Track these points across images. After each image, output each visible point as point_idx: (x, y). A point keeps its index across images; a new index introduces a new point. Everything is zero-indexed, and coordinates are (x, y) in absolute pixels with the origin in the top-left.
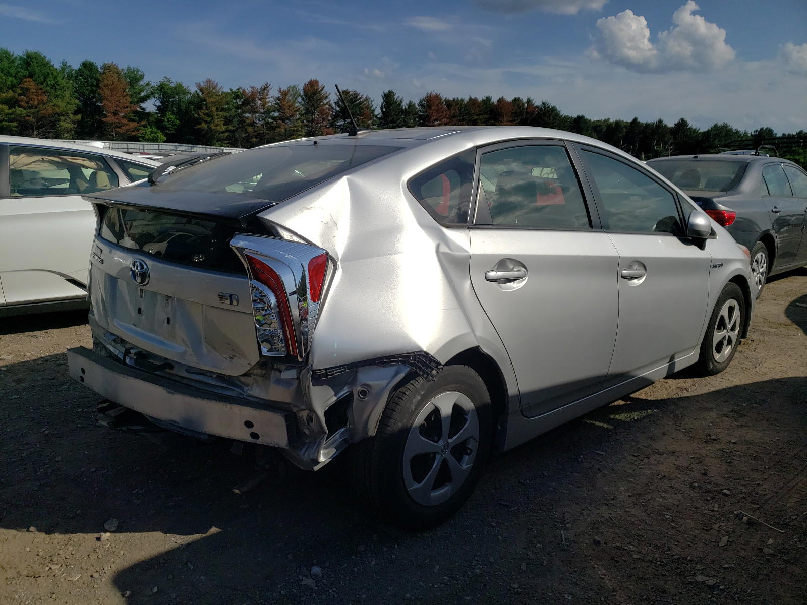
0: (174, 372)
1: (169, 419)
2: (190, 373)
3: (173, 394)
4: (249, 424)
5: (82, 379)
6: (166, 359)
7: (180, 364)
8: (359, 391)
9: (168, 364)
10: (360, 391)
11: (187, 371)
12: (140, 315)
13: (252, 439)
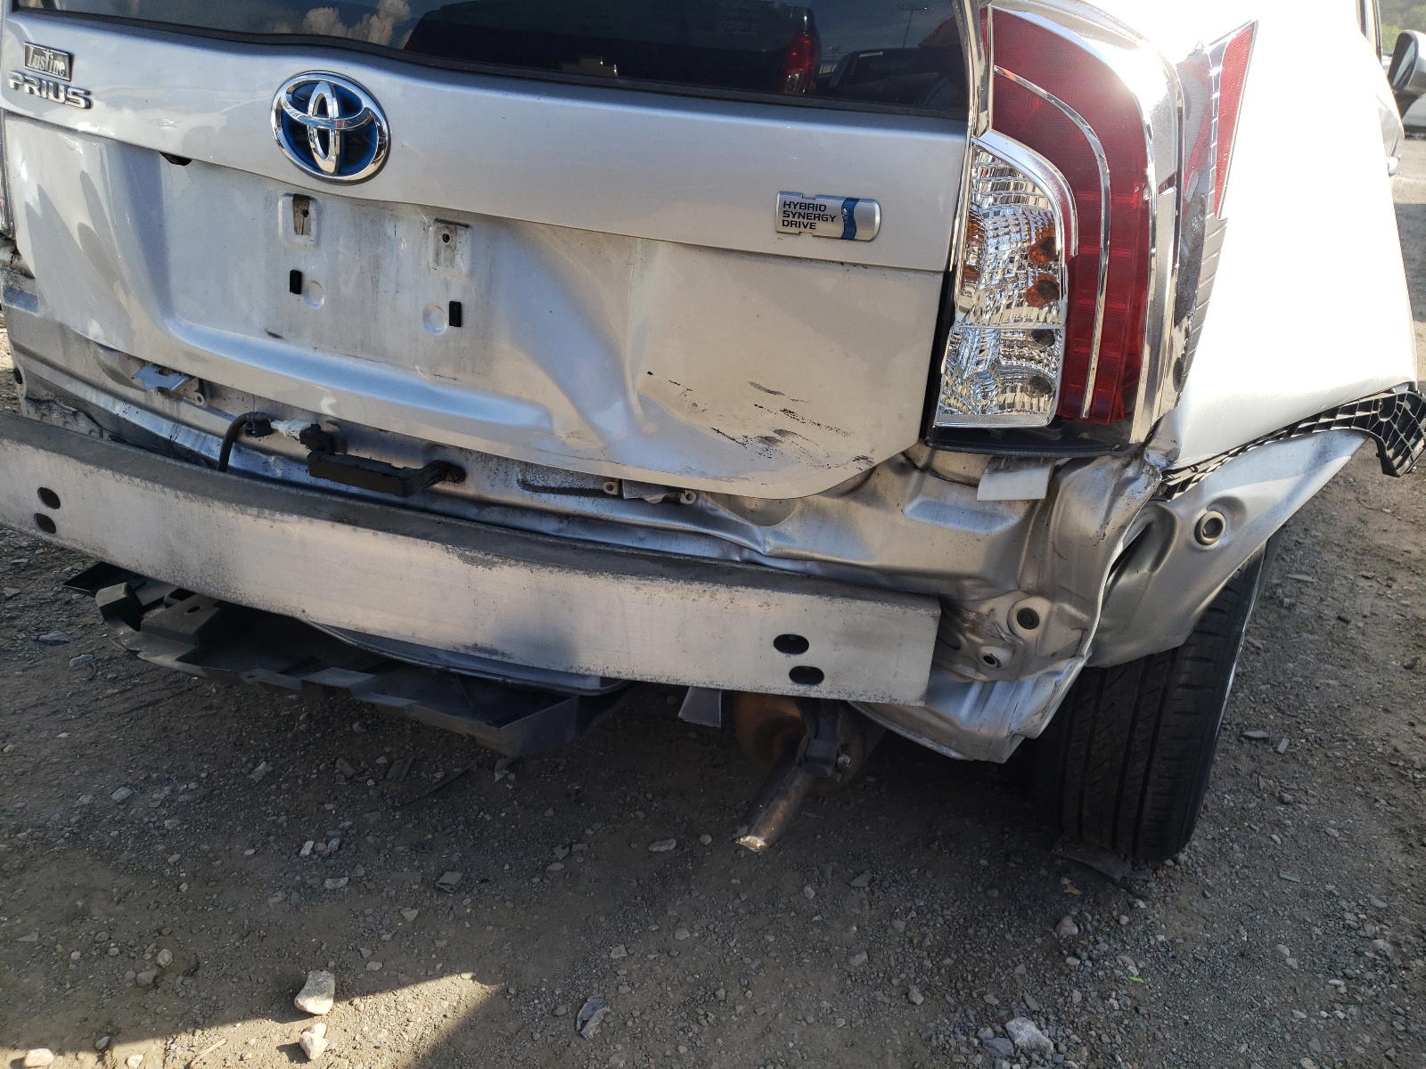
0: (469, 489)
1: (470, 642)
2: (536, 489)
3: (489, 565)
4: (791, 644)
5: (46, 524)
6: (434, 447)
7: (493, 464)
8: (1199, 522)
9: (445, 465)
10: (1204, 522)
11: (525, 485)
12: (300, 297)
13: (796, 687)
